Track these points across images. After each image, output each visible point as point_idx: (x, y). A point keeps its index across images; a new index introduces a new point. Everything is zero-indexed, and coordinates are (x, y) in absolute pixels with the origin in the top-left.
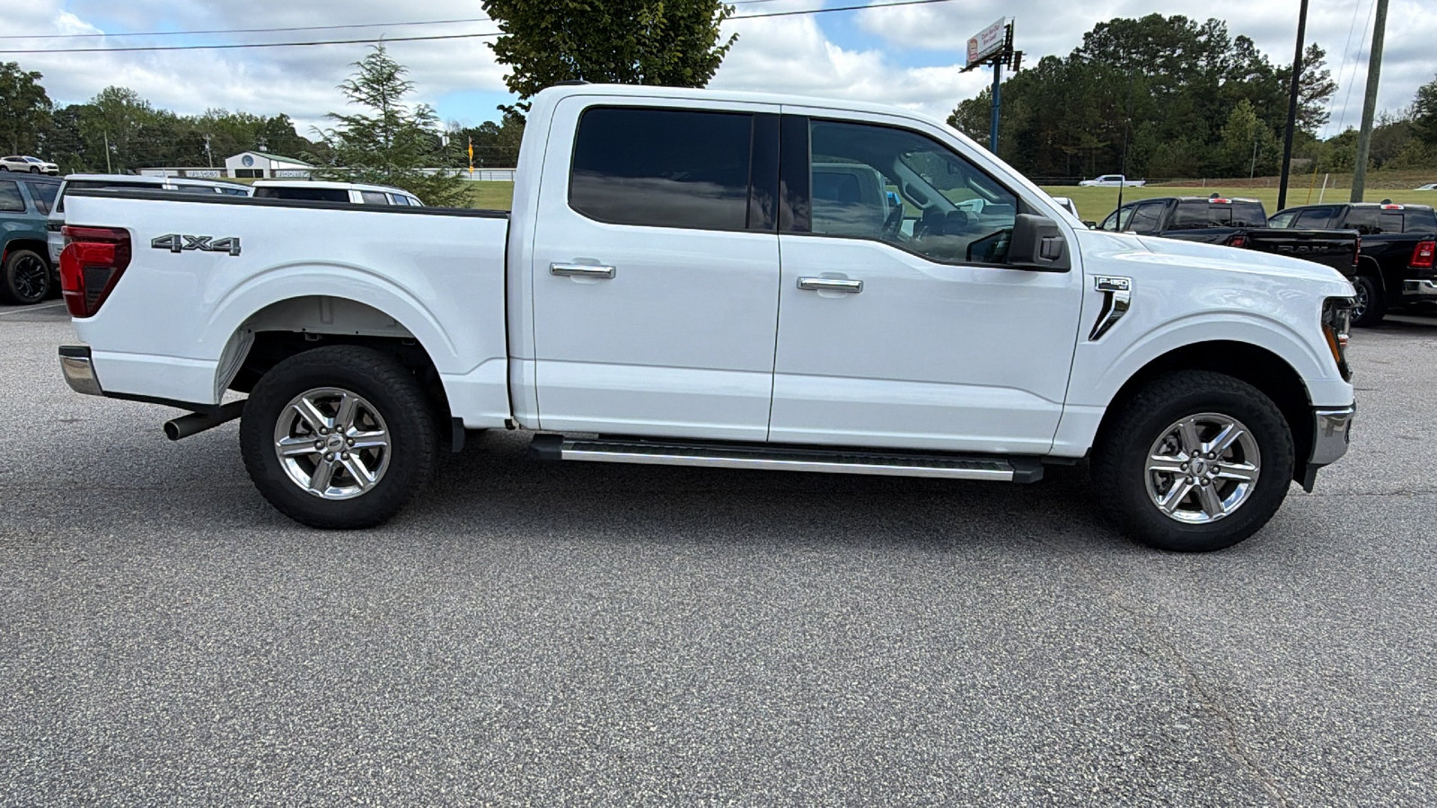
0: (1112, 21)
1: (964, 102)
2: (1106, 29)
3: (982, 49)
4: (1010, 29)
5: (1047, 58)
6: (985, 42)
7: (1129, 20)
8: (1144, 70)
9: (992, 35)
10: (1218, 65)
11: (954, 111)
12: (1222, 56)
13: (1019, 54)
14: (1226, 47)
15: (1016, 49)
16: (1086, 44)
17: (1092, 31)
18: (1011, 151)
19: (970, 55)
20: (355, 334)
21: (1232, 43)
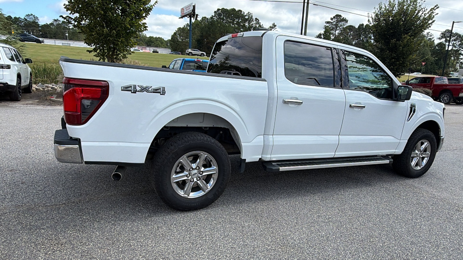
0: (222, 9)
1: (179, 28)
2: (220, 11)
3: (186, 12)
4: (194, 7)
5: (204, 17)
6: (187, 10)
7: (226, 9)
8: (231, 25)
9: (189, 8)
10: (251, 25)
11: (176, 31)
12: (252, 23)
13: (197, 15)
14: (253, 20)
15: (196, 13)
16: (215, 14)
17: (216, 11)
18: (195, 45)
19: (182, 13)
20: (186, 126)
21: (254, 20)
